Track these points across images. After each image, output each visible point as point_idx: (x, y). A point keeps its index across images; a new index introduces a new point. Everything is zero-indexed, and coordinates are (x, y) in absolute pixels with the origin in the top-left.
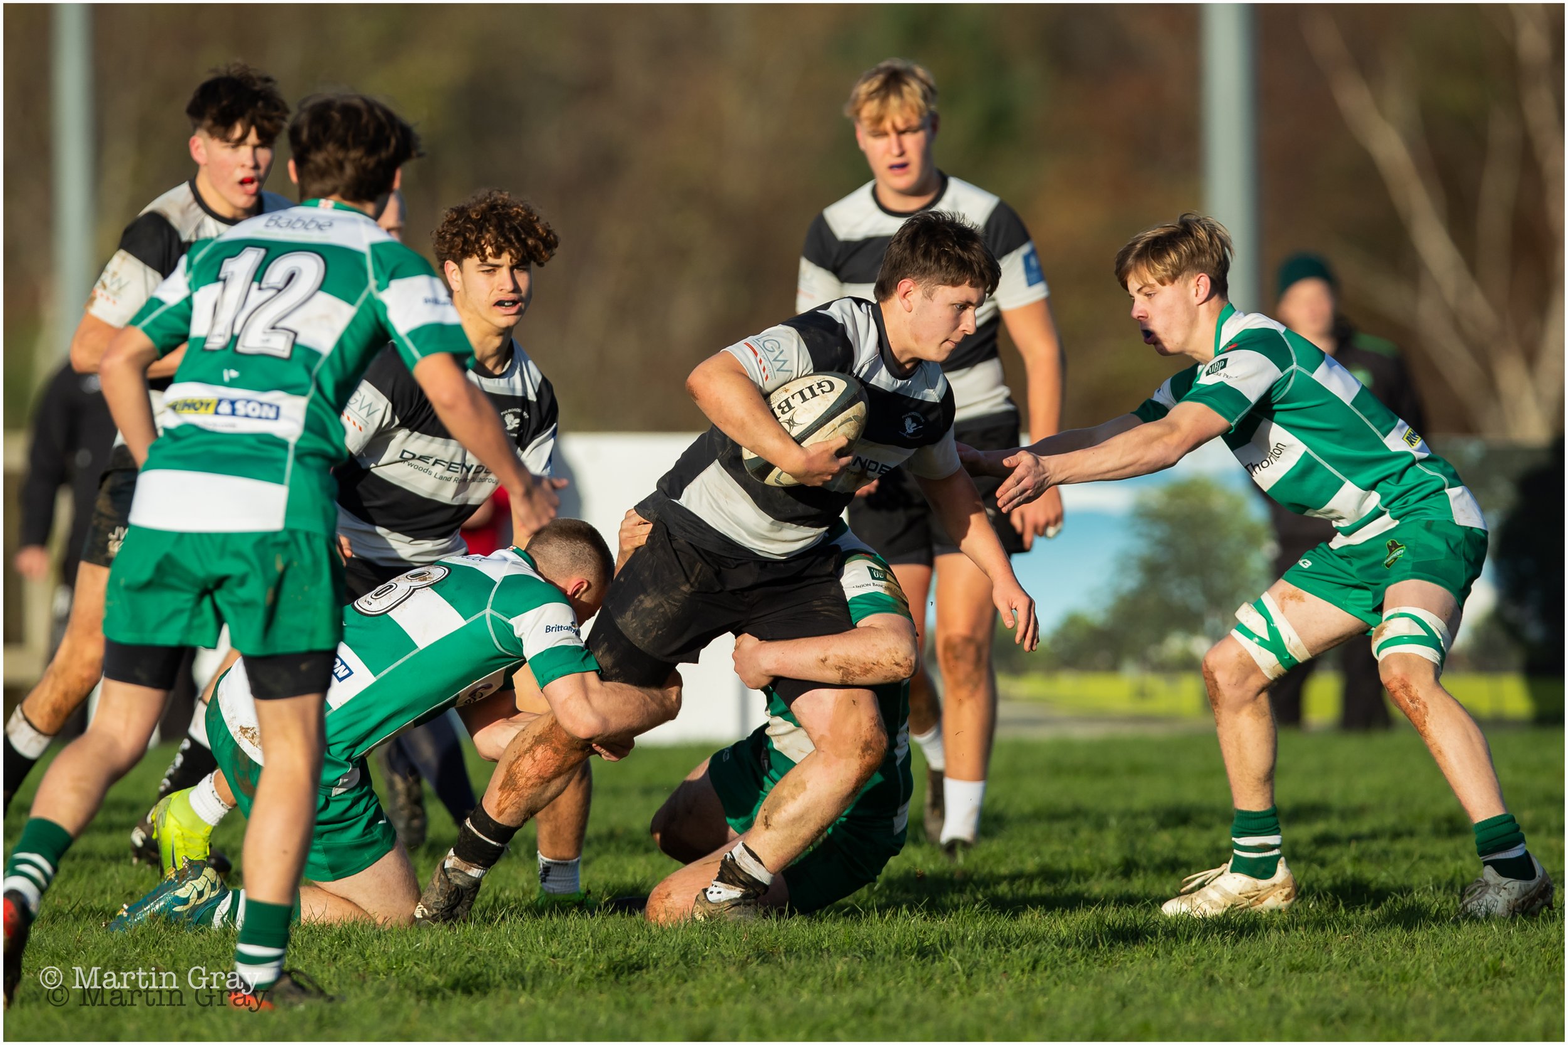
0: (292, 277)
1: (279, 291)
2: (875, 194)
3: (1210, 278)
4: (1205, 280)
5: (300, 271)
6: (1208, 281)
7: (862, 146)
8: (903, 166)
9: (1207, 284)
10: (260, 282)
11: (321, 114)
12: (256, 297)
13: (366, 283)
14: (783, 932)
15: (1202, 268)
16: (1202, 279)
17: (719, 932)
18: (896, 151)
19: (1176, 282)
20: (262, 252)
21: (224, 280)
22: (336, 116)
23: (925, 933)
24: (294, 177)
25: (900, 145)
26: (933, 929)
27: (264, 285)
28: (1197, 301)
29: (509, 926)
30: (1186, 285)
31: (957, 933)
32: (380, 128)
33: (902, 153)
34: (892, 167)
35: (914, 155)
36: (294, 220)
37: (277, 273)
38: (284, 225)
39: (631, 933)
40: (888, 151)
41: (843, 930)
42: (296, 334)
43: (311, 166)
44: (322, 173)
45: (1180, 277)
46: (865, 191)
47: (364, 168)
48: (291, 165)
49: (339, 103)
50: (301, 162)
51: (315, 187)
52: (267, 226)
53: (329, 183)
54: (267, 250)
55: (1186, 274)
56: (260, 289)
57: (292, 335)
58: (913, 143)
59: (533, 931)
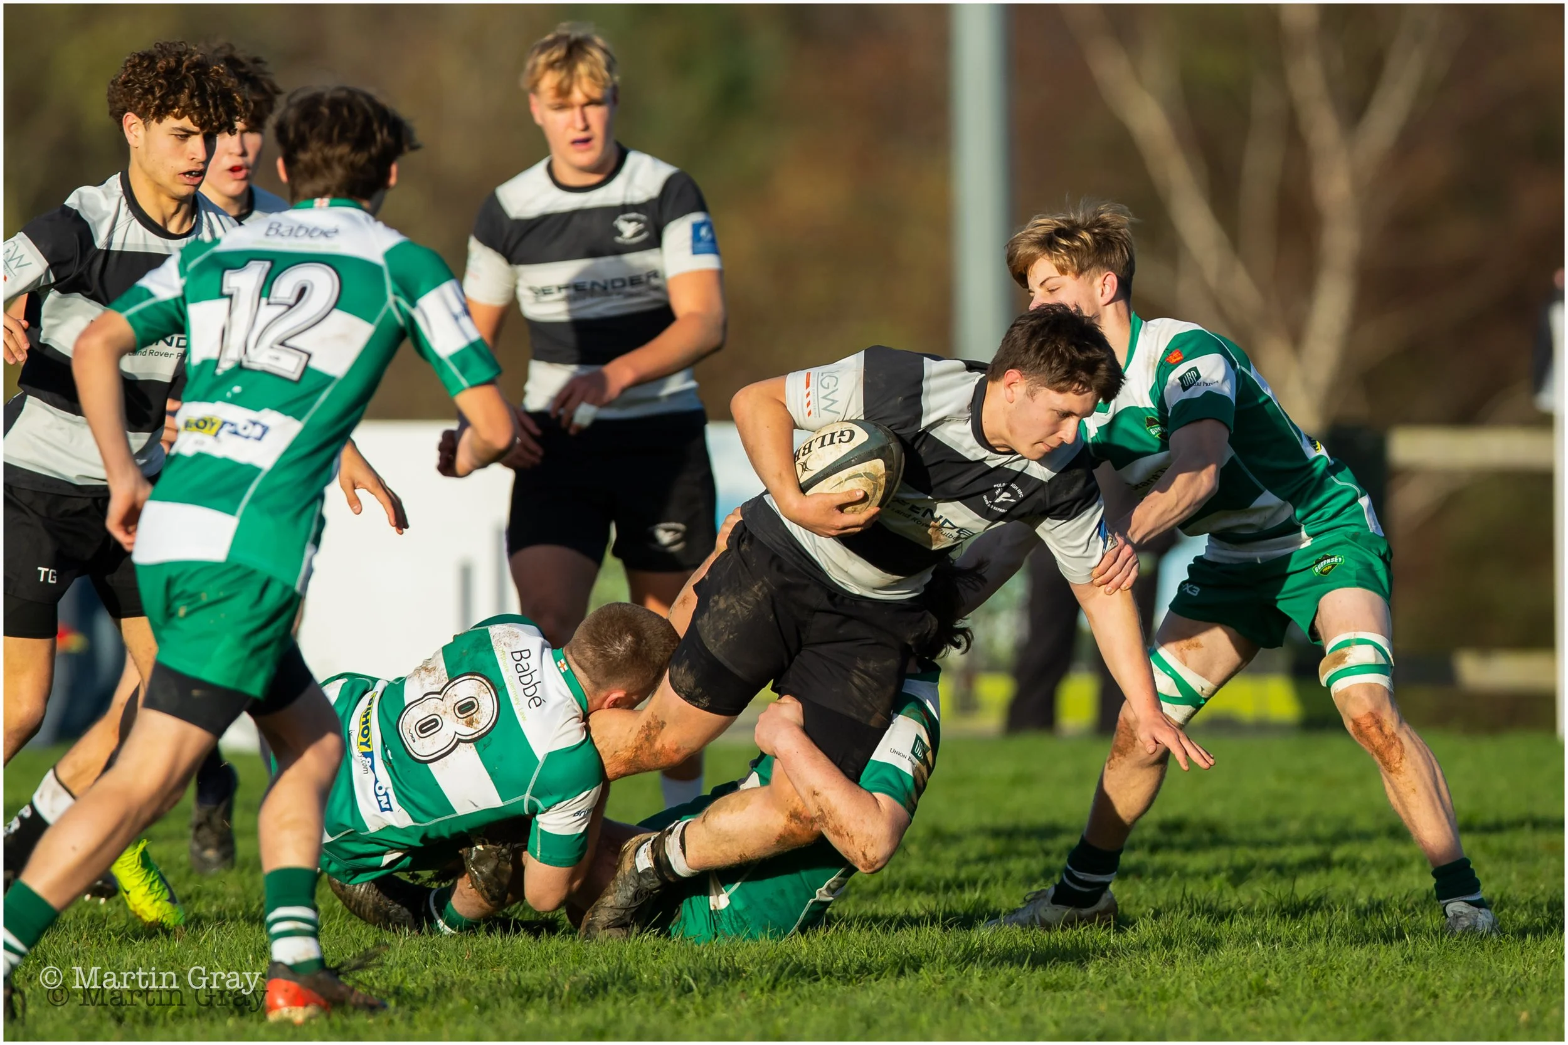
0: (303, 291)
1: (290, 307)
2: (550, 170)
3: (1117, 277)
4: (1112, 279)
5: (312, 285)
6: (1115, 280)
7: (538, 120)
8: (586, 141)
9: (1113, 283)
10: (268, 297)
11: (309, 108)
12: (267, 313)
13: (384, 299)
14: (509, 950)
15: (1111, 267)
16: (1108, 278)
17: (440, 949)
18: (580, 125)
19: (1081, 277)
20: (267, 264)
21: (230, 296)
22: (325, 110)
23: (658, 950)
24: (283, 177)
25: (584, 118)
26: (667, 946)
27: (272, 300)
28: (1102, 301)
29: (216, 944)
30: (1092, 282)
31: (692, 950)
32: (368, 123)
33: (587, 128)
34: (575, 142)
35: (597, 129)
36: (296, 227)
37: (286, 287)
38: (286, 234)
39: (346, 951)
40: (571, 125)
41: (571, 947)
42: (309, 356)
43: (301, 166)
44: (312, 172)
45: (1086, 273)
46: (540, 168)
47: (352, 166)
48: (280, 163)
49: (327, 96)
50: (289, 162)
51: (307, 188)
52: (267, 235)
53: (320, 184)
54: (273, 262)
55: (1092, 271)
56: (269, 304)
57: (305, 357)
58: (596, 115)
59: (241, 949)
